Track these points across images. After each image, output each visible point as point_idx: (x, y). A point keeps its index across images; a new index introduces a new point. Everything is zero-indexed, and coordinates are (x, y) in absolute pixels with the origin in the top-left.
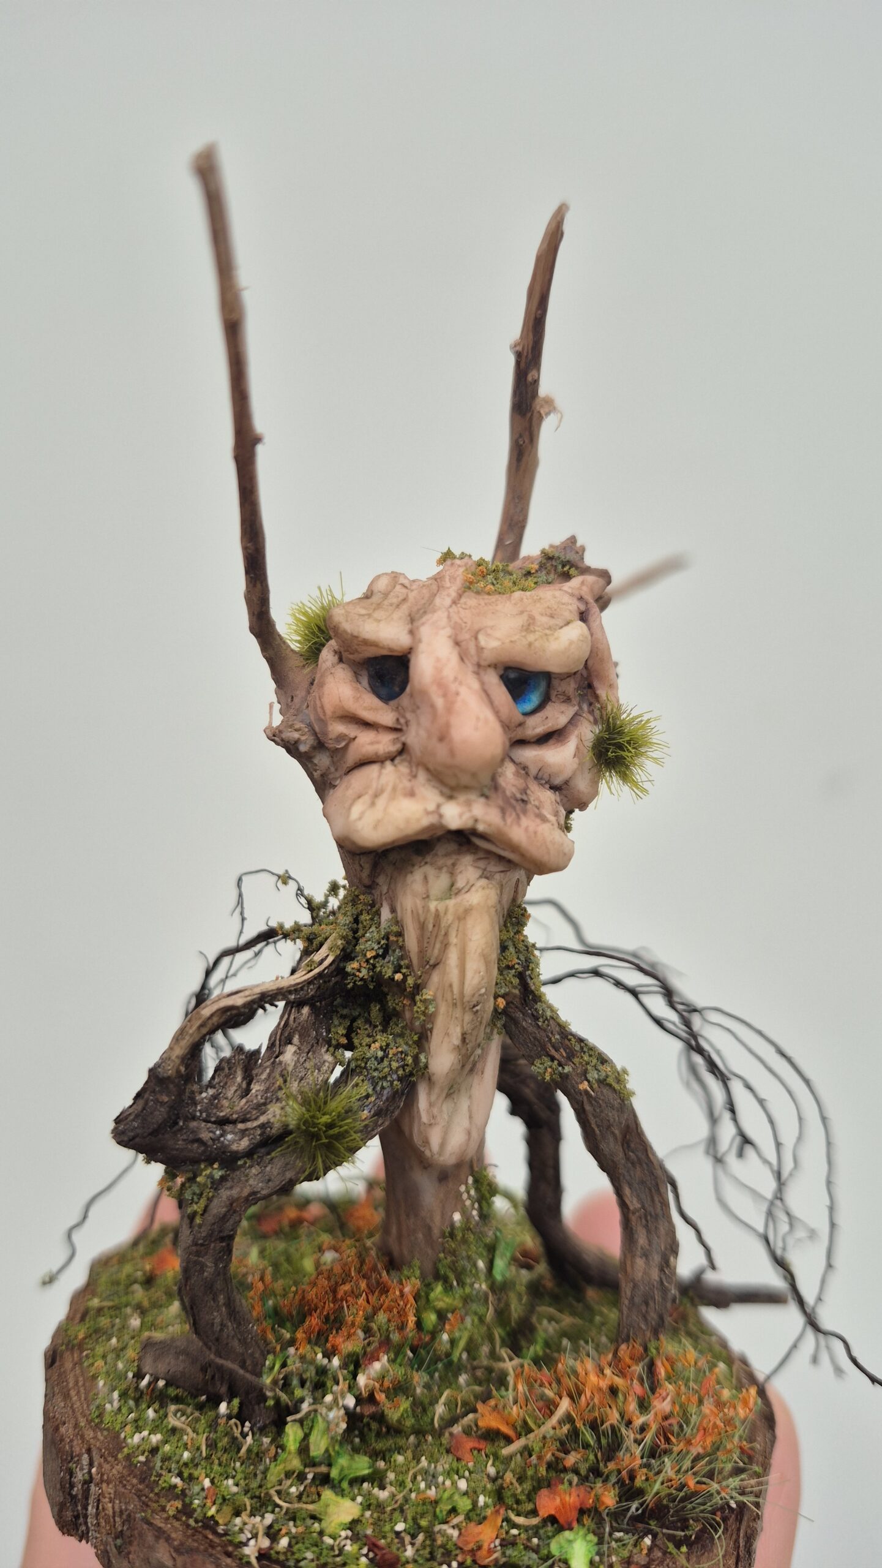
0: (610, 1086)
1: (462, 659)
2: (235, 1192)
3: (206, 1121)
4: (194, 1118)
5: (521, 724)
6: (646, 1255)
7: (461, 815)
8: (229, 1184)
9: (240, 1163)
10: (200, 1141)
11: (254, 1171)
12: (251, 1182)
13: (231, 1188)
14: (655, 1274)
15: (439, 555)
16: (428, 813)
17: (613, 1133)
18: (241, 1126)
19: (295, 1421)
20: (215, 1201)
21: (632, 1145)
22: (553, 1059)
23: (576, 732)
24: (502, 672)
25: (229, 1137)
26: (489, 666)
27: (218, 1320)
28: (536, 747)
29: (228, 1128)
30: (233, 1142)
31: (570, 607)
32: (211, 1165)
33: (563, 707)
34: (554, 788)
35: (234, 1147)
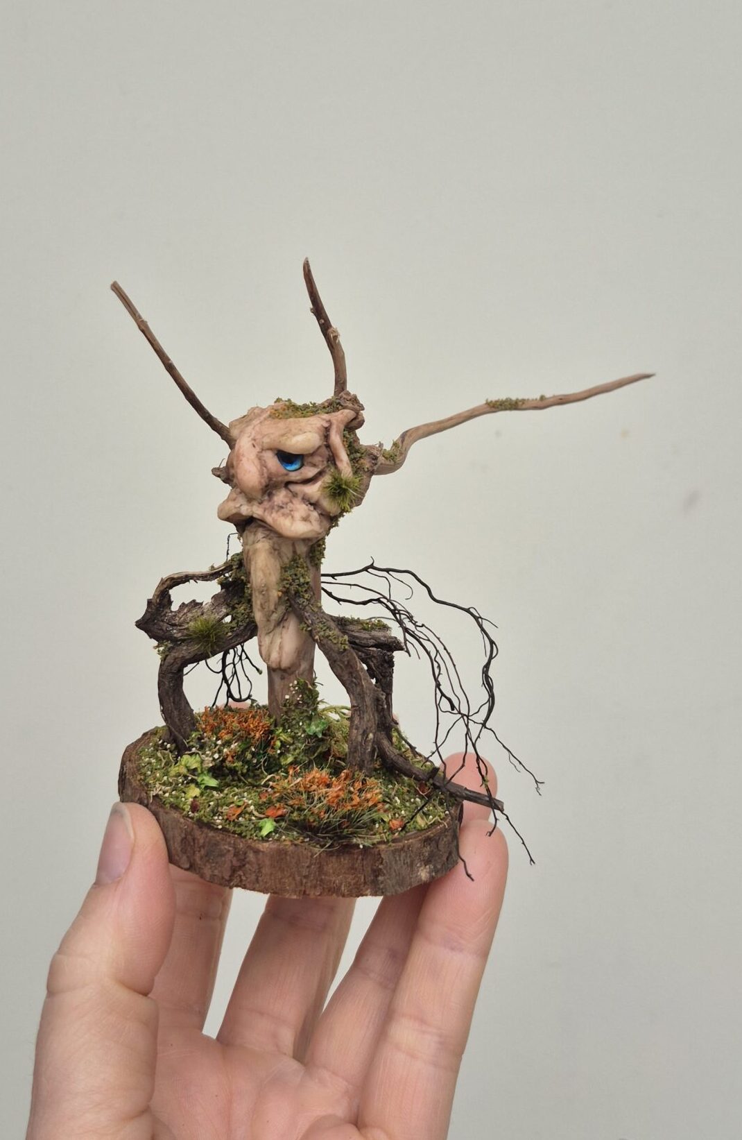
0: (331, 640)
1: (254, 446)
2: (176, 655)
3: (168, 624)
4: (163, 621)
5: (287, 475)
6: (357, 729)
7: (247, 509)
8: (175, 651)
9: (179, 643)
10: (162, 629)
11: (185, 648)
12: (183, 652)
13: (175, 653)
14: (360, 738)
15: (275, 400)
16: (235, 508)
17: (338, 665)
18: (179, 627)
19: (189, 754)
20: (169, 657)
21: (354, 675)
22: (306, 623)
23: (322, 480)
24: (276, 452)
25: (175, 631)
26: (268, 449)
27: (170, 708)
28: (301, 485)
29: (175, 628)
30: (175, 633)
31: (314, 426)
32: (168, 641)
33: (312, 469)
34: (311, 504)
35: (175, 635)
